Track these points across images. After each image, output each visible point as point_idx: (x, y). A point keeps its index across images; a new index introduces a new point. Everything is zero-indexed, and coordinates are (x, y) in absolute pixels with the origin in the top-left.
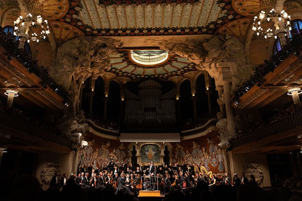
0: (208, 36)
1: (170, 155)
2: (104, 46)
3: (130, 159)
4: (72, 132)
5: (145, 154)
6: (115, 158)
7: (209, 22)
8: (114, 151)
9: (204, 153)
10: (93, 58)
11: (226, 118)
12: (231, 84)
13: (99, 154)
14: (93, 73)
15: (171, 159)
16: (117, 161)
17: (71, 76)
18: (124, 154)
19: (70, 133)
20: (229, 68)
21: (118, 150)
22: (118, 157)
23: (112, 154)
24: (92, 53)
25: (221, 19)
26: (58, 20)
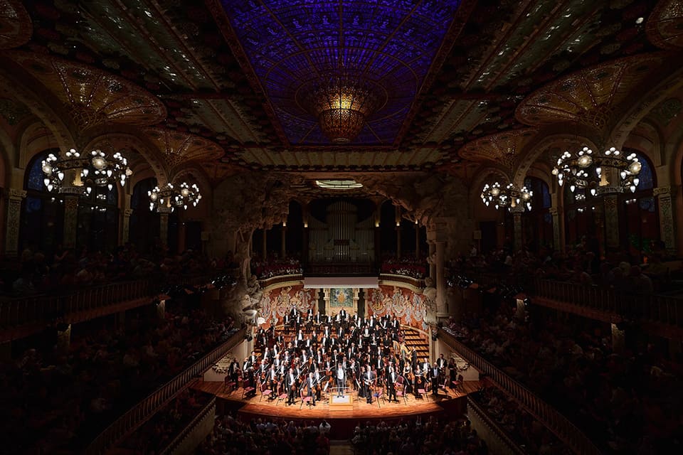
0: (422, 174)
1: (366, 297)
2: (279, 184)
3: (317, 301)
4: (244, 310)
5: (335, 297)
6: (299, 303)
7: (426, 161)
8: (297, 295)
9: (407, 301)
10: (264, 203)
11: (436, 288)
12: (446, 245)
13: (279, 301)
14: (265, 223)
15: (366, 301)
16: (300, 305)
17: (236, 233)
18: (310, 296)
19: (241, 312)
20: (446, 224)
21: (301, 292)
22: (301, 301)
23: (294, 299)
24: (262, 198)
25: (442, 160)
26: (211, 161)
